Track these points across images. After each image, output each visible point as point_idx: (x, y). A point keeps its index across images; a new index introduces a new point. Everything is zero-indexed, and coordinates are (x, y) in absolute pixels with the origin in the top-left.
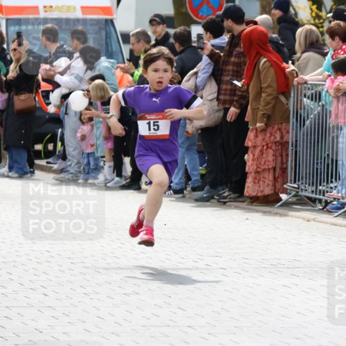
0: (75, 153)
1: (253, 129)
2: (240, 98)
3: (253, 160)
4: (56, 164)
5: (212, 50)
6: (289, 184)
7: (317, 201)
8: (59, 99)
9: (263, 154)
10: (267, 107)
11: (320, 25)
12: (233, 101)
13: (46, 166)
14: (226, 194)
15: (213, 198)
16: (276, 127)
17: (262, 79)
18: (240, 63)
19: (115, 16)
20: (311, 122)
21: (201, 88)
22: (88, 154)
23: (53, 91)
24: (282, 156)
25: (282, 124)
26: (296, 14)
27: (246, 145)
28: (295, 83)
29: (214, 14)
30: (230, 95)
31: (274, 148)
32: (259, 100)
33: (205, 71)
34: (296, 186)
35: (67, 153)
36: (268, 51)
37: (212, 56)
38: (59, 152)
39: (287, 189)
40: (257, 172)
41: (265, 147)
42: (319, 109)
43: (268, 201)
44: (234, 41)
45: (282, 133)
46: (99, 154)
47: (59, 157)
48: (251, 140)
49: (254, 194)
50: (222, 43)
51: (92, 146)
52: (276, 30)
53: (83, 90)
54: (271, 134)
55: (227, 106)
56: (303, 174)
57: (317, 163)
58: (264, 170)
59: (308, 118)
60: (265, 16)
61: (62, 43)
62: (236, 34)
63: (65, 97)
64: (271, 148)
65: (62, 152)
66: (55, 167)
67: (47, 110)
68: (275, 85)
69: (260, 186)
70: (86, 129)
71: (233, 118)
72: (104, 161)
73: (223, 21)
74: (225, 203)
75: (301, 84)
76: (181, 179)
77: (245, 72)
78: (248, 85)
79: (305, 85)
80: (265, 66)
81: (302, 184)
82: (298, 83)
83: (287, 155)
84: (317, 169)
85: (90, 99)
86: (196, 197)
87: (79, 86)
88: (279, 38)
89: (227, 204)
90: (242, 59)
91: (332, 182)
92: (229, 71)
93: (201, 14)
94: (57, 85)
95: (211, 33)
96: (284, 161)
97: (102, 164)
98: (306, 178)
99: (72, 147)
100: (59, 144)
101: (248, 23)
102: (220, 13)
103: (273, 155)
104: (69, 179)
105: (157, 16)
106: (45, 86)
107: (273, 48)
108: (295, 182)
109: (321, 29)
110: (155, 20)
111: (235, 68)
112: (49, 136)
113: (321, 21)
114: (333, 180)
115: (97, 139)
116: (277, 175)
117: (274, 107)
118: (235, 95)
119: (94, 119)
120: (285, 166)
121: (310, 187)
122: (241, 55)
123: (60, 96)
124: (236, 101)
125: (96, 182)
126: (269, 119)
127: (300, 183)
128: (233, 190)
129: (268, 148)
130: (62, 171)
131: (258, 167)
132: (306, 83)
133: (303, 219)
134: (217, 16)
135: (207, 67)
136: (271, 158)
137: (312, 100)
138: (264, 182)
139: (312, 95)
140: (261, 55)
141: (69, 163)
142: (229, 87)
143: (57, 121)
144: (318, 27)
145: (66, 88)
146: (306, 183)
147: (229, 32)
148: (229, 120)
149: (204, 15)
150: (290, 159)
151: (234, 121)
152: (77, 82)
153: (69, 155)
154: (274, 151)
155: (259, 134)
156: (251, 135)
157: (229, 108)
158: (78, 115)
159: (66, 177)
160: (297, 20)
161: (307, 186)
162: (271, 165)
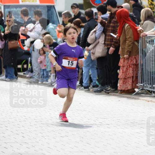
0: (37, 69)
1: (122, 58)
2: (115, 43)
3: (123, 73)
4: (28, 74)
5: (102, 20)
6: (139, 84)
7: (153, 92)
8: (30, 43)
9: (127, 70)
10: (129, 47)
11: (153, 8)
12: (112, 44)
13: (24, 76)
14: (109, 89)
15: (103, 91)
16: (134, 57)
17: (126, 34)
18: (115, 26)
19: (55, 4)
20: (149, 54)
21: (98, 38)
22: (43, 70)
23: (26, 40)
24: (136, 70)
25: (136, 55)
26: (141, 3)
27: (119, 65)
28: (141, 36)
29: (102, 3)
30: (110, 41)
31: (133, 67)
32: (125, 44)
33: (100, 30)
34: (142, 85)
35: (33, 69)
36: (129, 20)
37: (102, 23)
38: (29, 69)
39: (138, 86)
40: (125, 79)
41: (128, 67)
42: (153, 48)
43: (129, 92)
44: (112, 16)
45: (136, 60)
46: (48, 70)
47: (29, 71)
48: (122, 63)
49: (124, 89)
50: (107, 17)
51: (45, 66)
52: (132, 11)
53: (41, 39)
54: (131, 60)
55: (109, 47)
56: (145, 79)
57: (152, 74)
58: (128, 78)
59: (147, 53)
60: (126, 4)
61: (30, 17)
62: (113, 12)
63: (32, 42)
64: (131, 67)
65: (31, 69)
66: (28, 76)
67: (24, 49)
68: (132, 37)
69: (126, 85)
70: (42, 57)
71: (112, 53)
72: (51, 73)
73: (106, 6)
74: (108, 93)
75: (144, 36)
76: (87, 81)
77: (118, 31)
78: (120, 37)
79: (146, 37)
80: (127, 28)
81: (145, 84)
82: (143, 36)
83: (138, 70)
84: (152, 77)
85: (44, 43)
86: (95, 90)
87: (39, 37)
88: (133, 14)
89: (110, 93)
90: (116, 25)
92: (109, 30)
93: (96, 3)
94: (28, 37)
95: (101, 12)
96: (137, 73)
97: (50, 74)
98: (147, 81)
99: (35, 66)
100: (29, 65)
101: (119, 7)
102: (105, 2)
103: (132, 70)
104: (34, 82)
105: (74, 4)
106: (22, 37)
107: (131, 19)
108: (142, 83)
109: (153, 10)
110: (74, 6)
111: (112, 29)
112: (24, 61)
113: (153, 6)
115: (48, 62)
116: (134, 80)
117: (132, 47)
118: (112, 41)
119: (46, 53)
120: (137, 75)
121: (149, 86)
122: (115, 23)
123: (30, 42)
124: (113, 44)
125: (47, 83)
126: (130, 53)
127: (144, 83)
128: (112, 87)
129: (130, 67)
130: (31, 77)
131: (125, 76)
132: (146, 35)
133: (146, 101)
134: (104, 4)
135: (101, 28)
136: (131, 72)
137: (149, 44)
138: (128, 83)
140: (126, 23)
141: (34, 74)
142: (110, 38)
143: (28, 54)
144: (152, 9)
145: (33, 38)
146: (147, 83)
147: (109, 11)
148: (110, 53)
149: (98, 4)
150: (139, 72)
151: (112, 54)
152: (38, 35)
153: (34, 70)
154: (132, 68)
155: (125, 60)
156: (121, 61)
157: (110, 48)
158: (38, 51)
159: (33, 81)
160: (142, 5)
161: (147, 85)
162: (131, 75)
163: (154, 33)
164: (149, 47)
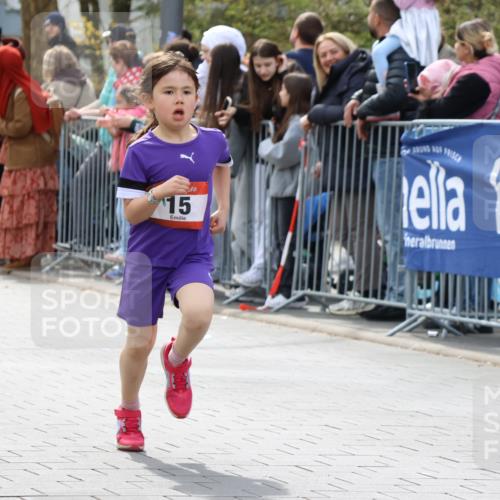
3: (11, 213)
6: (59, 244)
7: (94, 265)
11: (96, 47)
20: (86, 167)
28: (66, 118)
31: (37, 197)
34: (67, 245)
39: (57, 250)
41: (26, 197)
42: (96, 150)
48: (7, 188)
54: (33, 181)
59: (82, 162)
64: (33, 198)
75: (74, 119)
79: (80, 121)
81: (76, 243)
82: (71, 119)
91: (112, 241)
103: (37, 207)
108: (67, 241)
113: (98, 42)
114: (115, 239)
116: (40, 231)
121: (85, 248)
127: (73, 242)
129: (29, 198)
132: (79, 118)
137: (87, 138)
139: (87, 133)
146: (80, 243)
156: (7, 181)
161: (82, 246)
162: (33, 219)
163: (97, 111)
164: (87, 147)
